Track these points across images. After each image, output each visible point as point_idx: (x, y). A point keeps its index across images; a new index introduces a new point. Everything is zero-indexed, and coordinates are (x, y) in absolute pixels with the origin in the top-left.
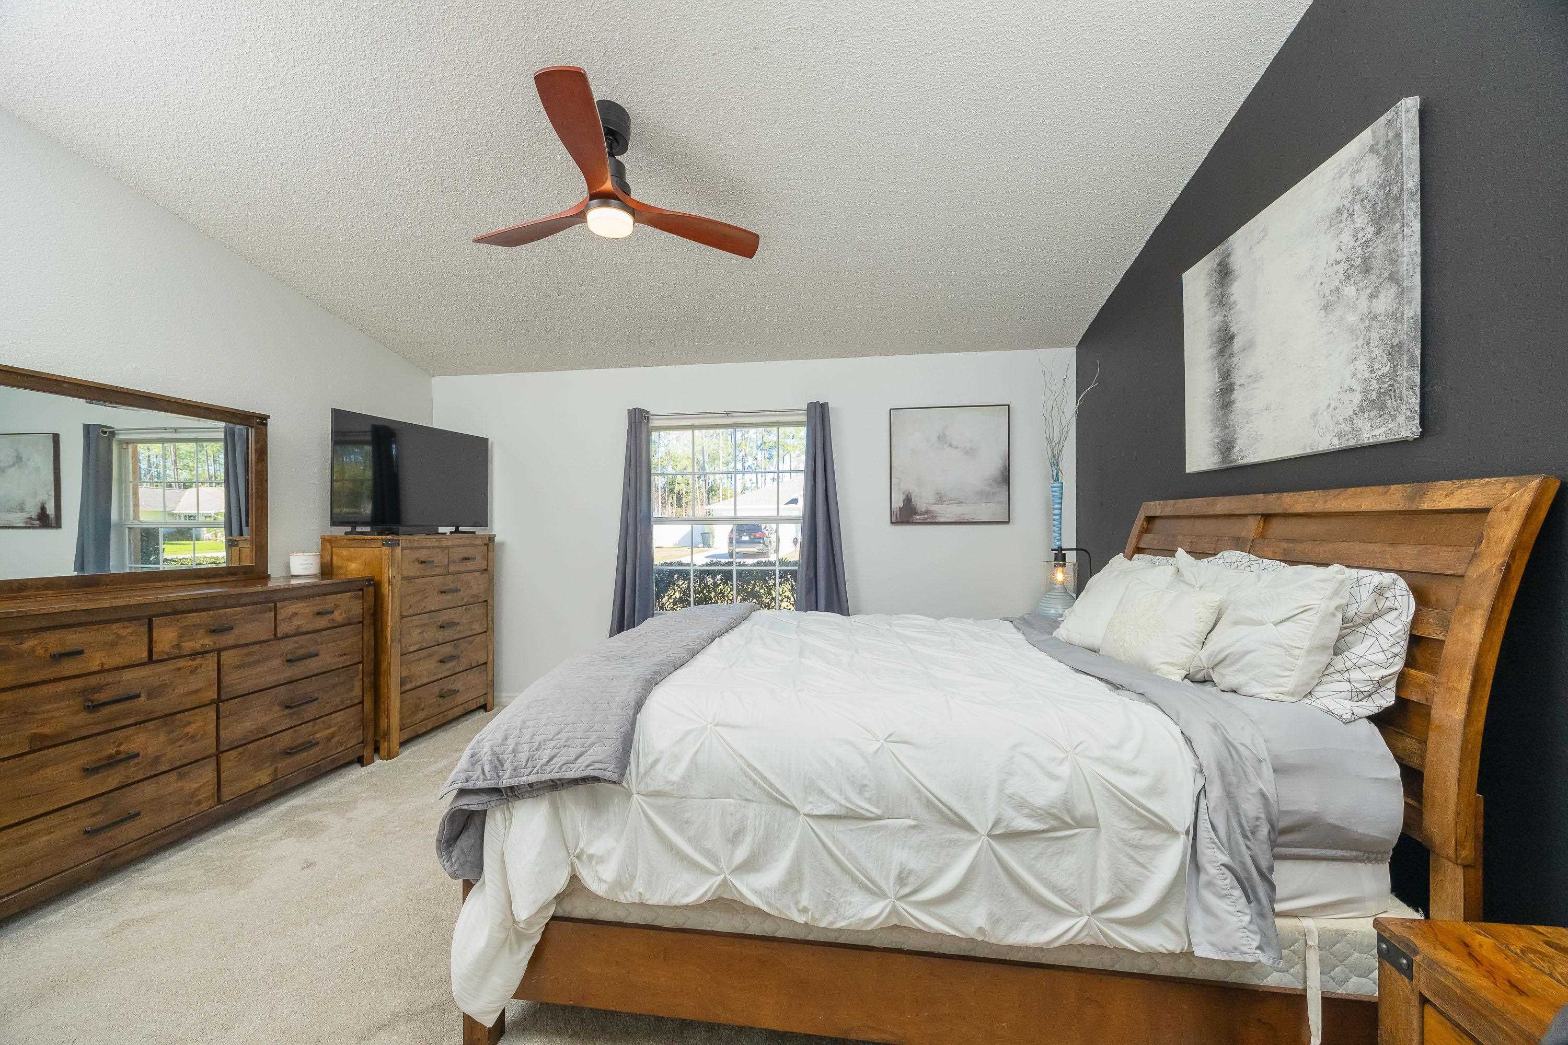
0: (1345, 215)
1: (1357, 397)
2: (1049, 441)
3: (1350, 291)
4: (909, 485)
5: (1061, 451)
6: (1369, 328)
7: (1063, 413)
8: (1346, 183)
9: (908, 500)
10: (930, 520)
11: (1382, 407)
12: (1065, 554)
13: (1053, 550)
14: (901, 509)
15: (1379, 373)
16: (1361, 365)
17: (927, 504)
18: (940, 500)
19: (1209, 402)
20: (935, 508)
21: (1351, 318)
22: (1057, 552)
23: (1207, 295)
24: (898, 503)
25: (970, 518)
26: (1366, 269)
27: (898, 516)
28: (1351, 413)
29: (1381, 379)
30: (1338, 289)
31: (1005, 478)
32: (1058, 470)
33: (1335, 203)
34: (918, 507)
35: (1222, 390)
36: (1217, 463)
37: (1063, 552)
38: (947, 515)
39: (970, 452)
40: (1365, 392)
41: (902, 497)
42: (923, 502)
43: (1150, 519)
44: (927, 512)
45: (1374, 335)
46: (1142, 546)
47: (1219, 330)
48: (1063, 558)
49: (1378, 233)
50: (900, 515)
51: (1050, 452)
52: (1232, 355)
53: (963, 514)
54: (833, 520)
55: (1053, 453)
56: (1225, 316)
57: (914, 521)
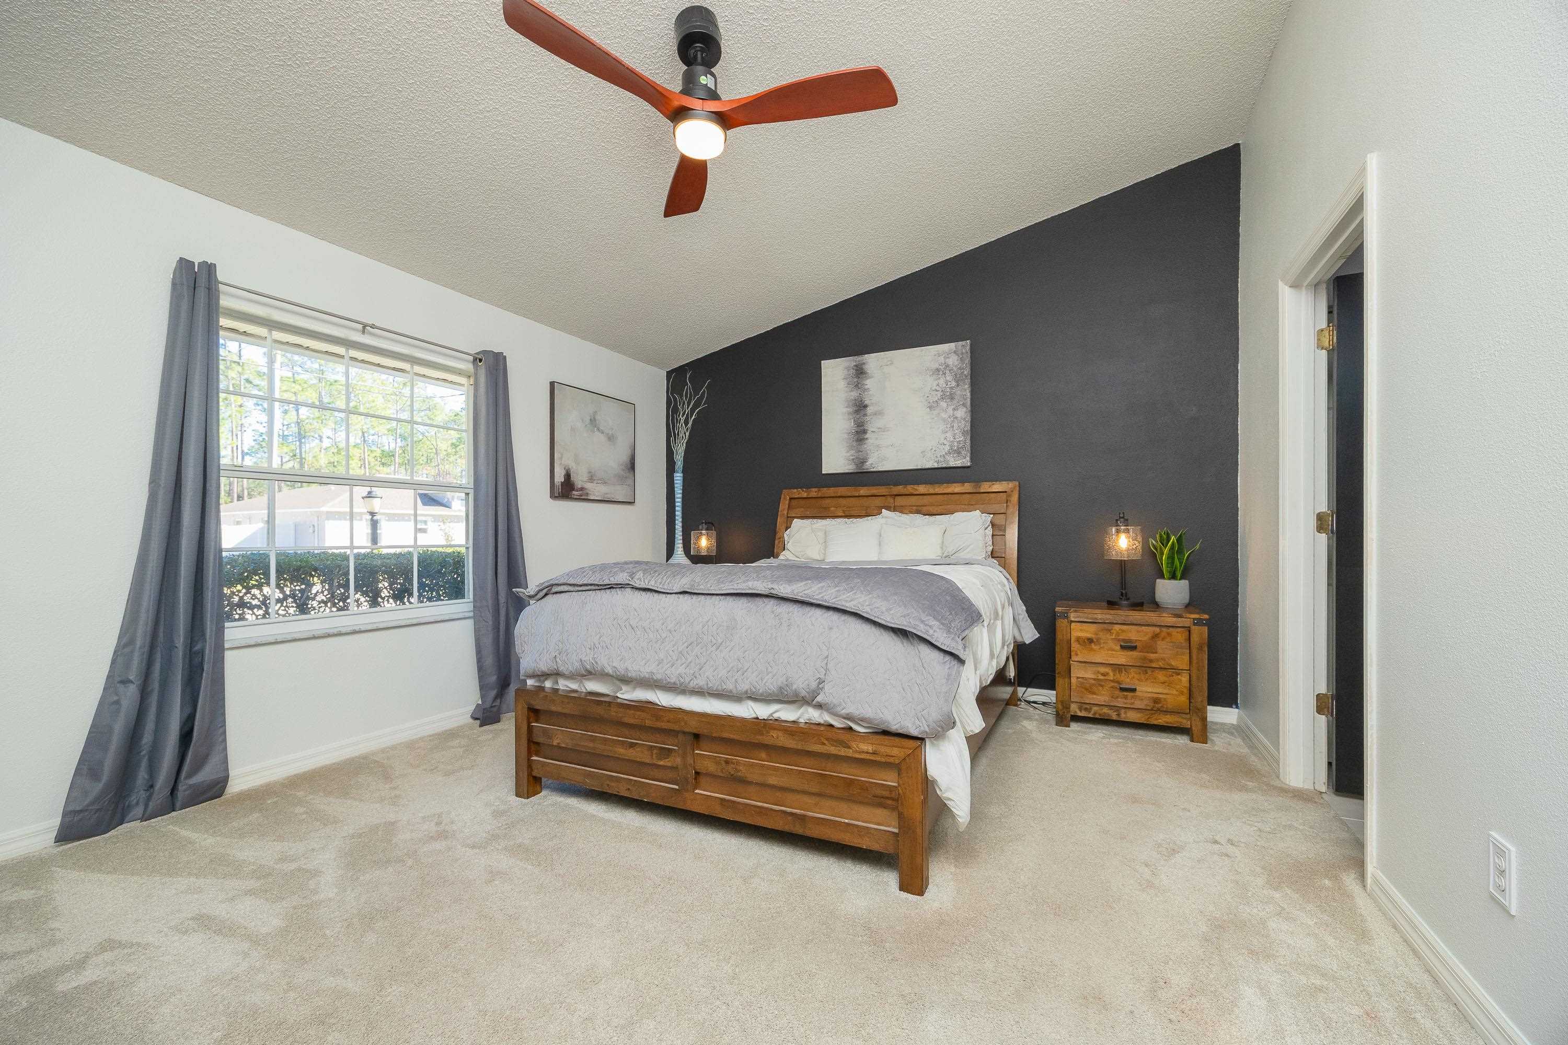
0: (941, 373)
1: (947, 448)
3: (943, 404)
4: (568, 462)
6: (953, 421)
8: (942, 359)
9: (568, 476)
10: (585, 497)
11: (959, 453)
14: (562, 484)
15: (958, 440)
16: (949, 435)
17: (583, 483)
18: (591, 479)
19: (846, 436)
20: (588, 486)
21: (944, 415)
23: (845, 379)
24: (559, 478)
25: (611, 497)
26: (952, 398)
27: (560, 490)
28: (944, 453)
29: (959, 442)
30: (936, 401)
31: (632, 463)
33: (937, 366)
34: (576, 483)
35: (856, 431)
36: (851, 469)
38: (595, 494)
39: (611, 439)
40: (951, 446)
41: (563, 473)
42: (579, 479)
43: (793, 500)
44: (583, 489)
45: (956, 425)
47: (855, 400)
49: (958, 386)
52: (865, 415)
53: (606, 494)
56: (860, 394)
57: (572, 497)
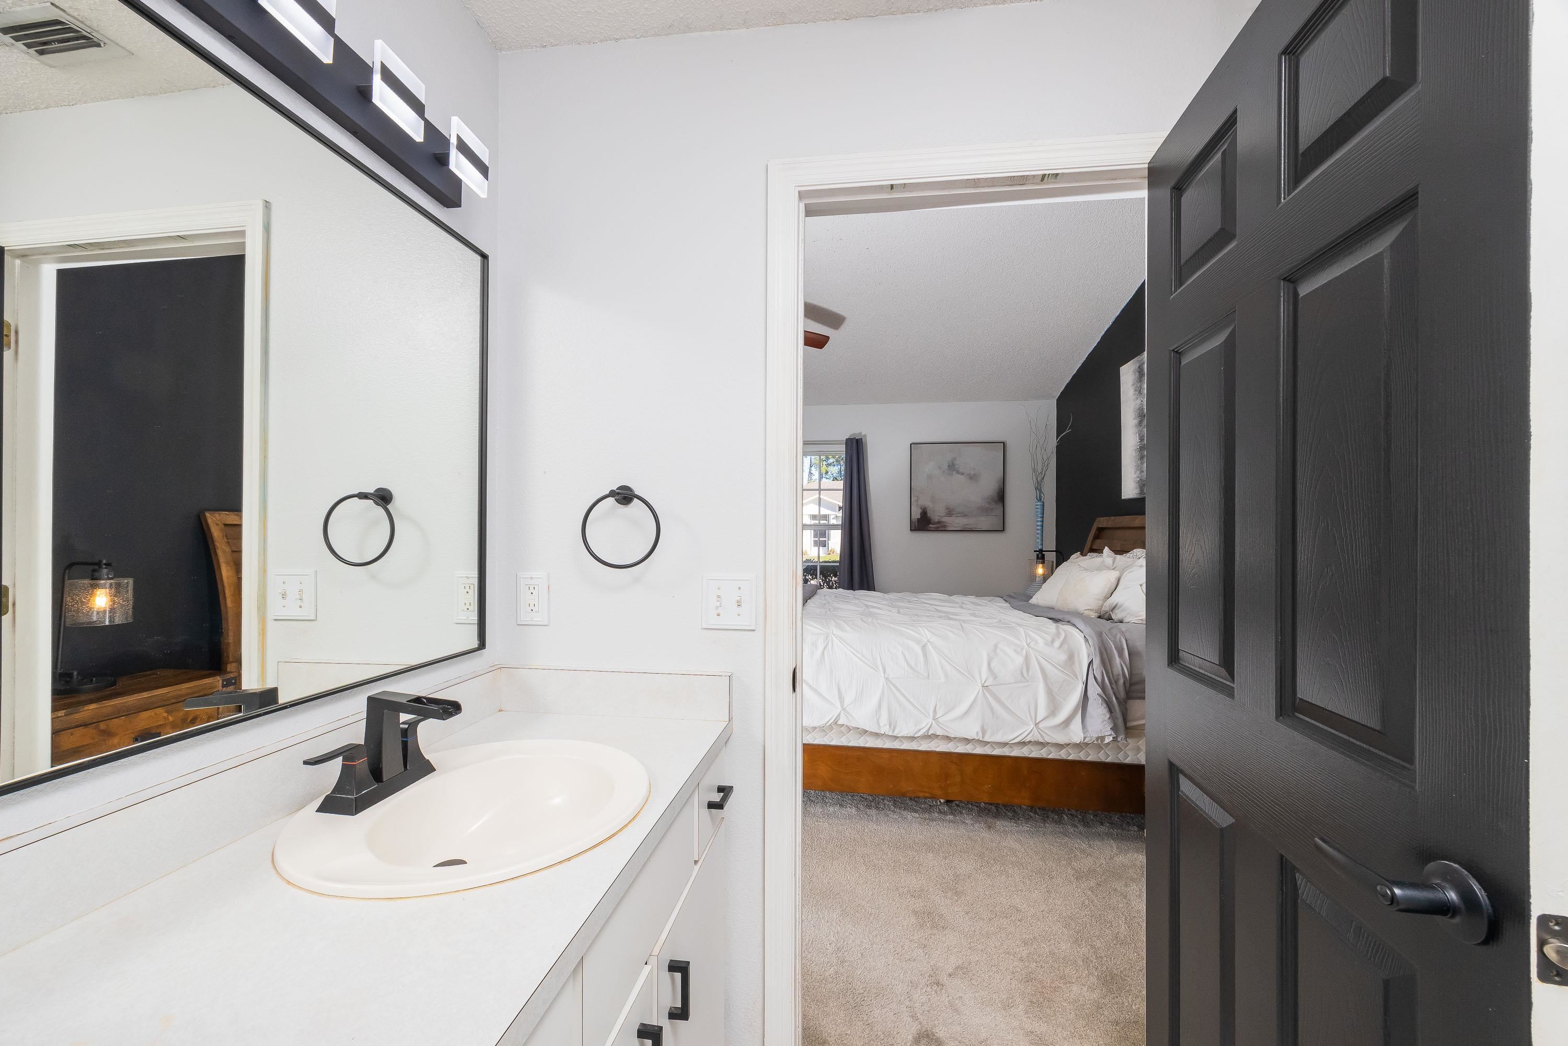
2: (1034, 470)
4: (925, 502)
5: (1043, 478)
7: (1045, 450)
9: (924, 513)
10: (941, 528)
12: (1044, 554)
13: (1035, 551)
14: (919, 520)
17: (938, 516)
18: (951, 513)
19: (1134, 454)
20: (946, 519)
22: (1038, 553)
23: (1133, 385)
24: (917, 515)
25: (973, 527)
27: (916, 525)
31: (1001, 497)
32: (1041, 492)
34: (933, 518)
35: (1140, 447)
36: (1137, 494)
37: (1044, 553)
38: (955, 525)
39: (973, 477)
41: (919, 511)
42: (937, 514)
43: (1101, 530)
44: (939, 522)
46: (1094, 547)
47: (1139, 409)
48: (1043, 557)
50: (918, 524)
51: (1034, 479)
52: (1144, 426)
53: (967, 525)
54: (865, 528)
55: (1037, 479)
56: (1142, 401)
57: (929, 529)
